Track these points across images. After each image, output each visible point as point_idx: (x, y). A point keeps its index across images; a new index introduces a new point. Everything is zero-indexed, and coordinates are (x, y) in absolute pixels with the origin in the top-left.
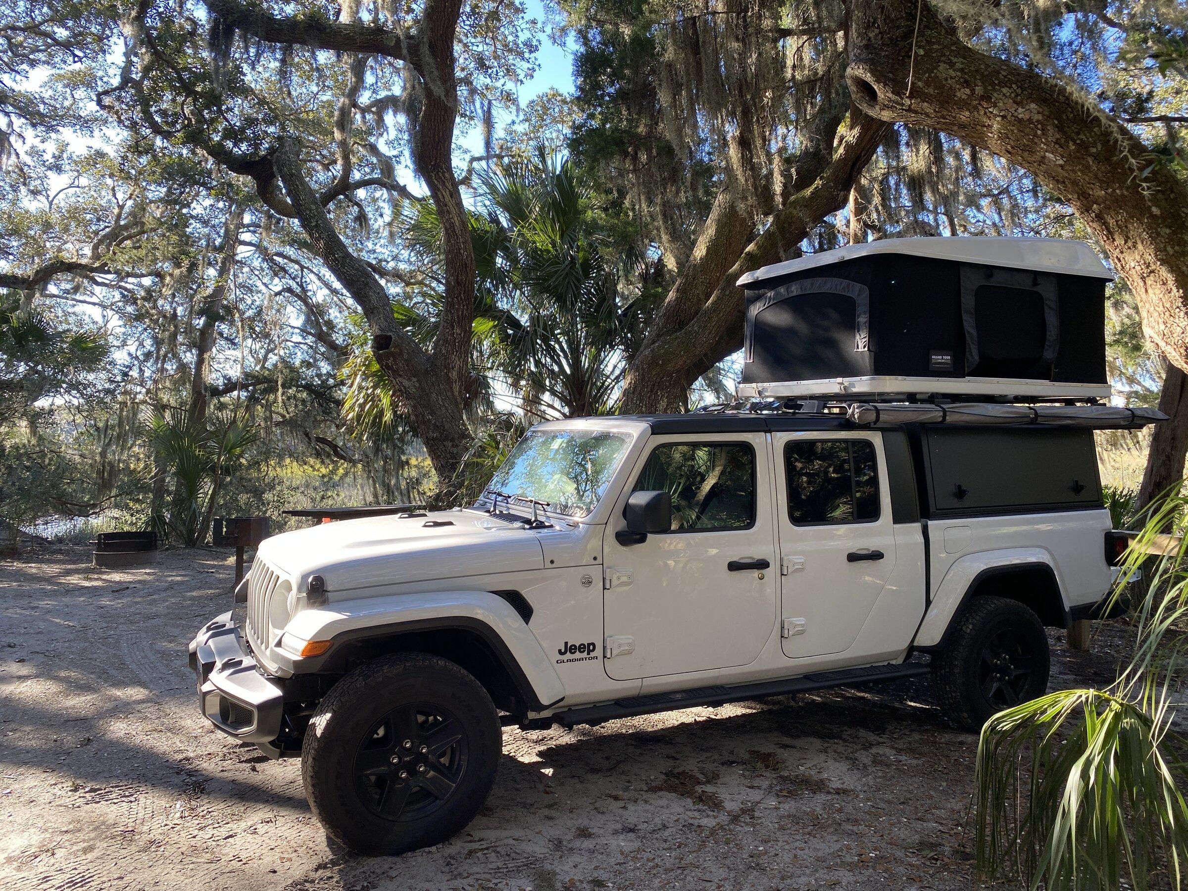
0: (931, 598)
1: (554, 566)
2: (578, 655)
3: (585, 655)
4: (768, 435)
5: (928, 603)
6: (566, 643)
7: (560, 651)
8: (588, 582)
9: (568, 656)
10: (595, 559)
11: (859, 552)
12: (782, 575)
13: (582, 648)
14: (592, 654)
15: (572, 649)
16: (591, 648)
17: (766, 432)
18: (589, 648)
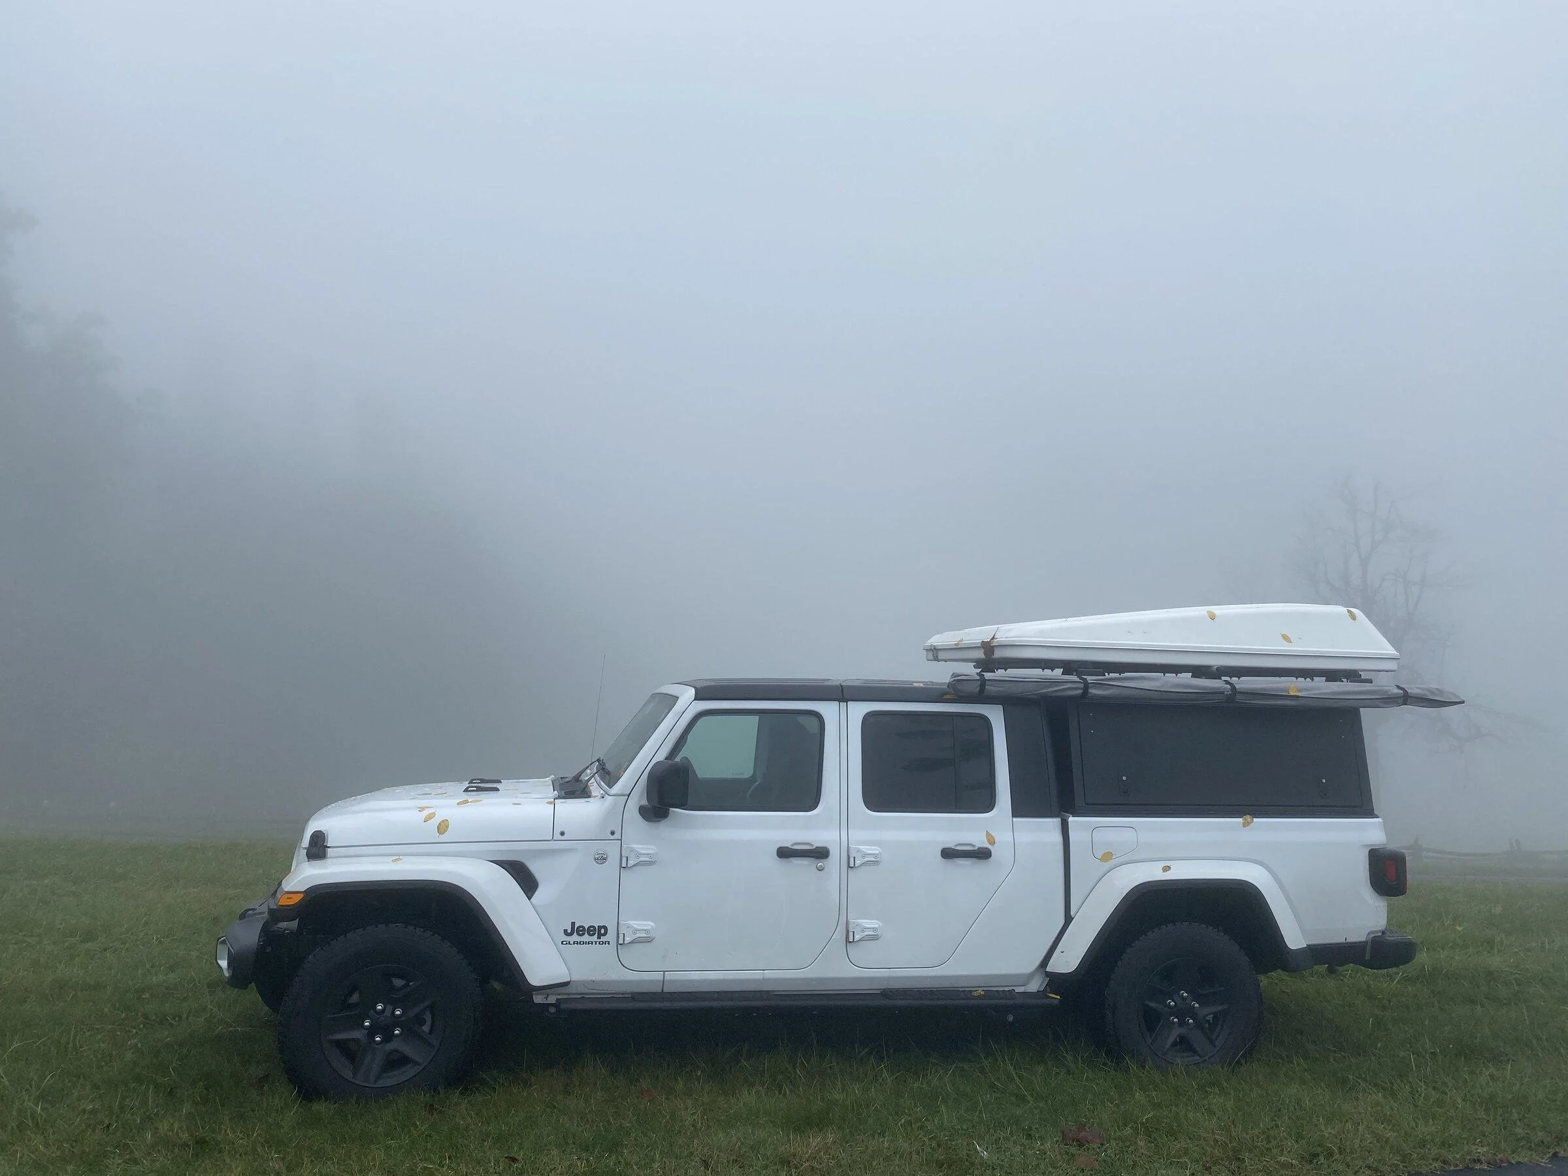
0: (1072, 914)
1: (563, 838)
2: (586, 938)
3: (595, 938)
4: (843, 704)
5: (1068, 919)
6: (573, 924)
7: (565, 931)
8: (602, 859)
9: (575, 938)
10: (613, 833)
11: (958, 848)
12: (849, 867)
13: (591, 930)
14: (603, 939)
15: (581, 931)
16: (603, 931)
17: (840, 701)
18: (601, 931)
